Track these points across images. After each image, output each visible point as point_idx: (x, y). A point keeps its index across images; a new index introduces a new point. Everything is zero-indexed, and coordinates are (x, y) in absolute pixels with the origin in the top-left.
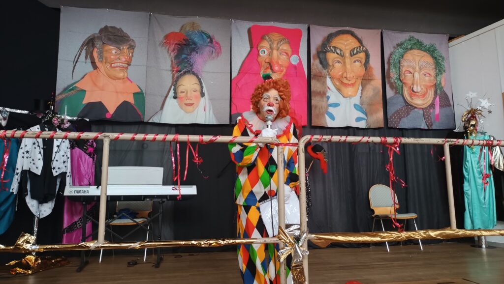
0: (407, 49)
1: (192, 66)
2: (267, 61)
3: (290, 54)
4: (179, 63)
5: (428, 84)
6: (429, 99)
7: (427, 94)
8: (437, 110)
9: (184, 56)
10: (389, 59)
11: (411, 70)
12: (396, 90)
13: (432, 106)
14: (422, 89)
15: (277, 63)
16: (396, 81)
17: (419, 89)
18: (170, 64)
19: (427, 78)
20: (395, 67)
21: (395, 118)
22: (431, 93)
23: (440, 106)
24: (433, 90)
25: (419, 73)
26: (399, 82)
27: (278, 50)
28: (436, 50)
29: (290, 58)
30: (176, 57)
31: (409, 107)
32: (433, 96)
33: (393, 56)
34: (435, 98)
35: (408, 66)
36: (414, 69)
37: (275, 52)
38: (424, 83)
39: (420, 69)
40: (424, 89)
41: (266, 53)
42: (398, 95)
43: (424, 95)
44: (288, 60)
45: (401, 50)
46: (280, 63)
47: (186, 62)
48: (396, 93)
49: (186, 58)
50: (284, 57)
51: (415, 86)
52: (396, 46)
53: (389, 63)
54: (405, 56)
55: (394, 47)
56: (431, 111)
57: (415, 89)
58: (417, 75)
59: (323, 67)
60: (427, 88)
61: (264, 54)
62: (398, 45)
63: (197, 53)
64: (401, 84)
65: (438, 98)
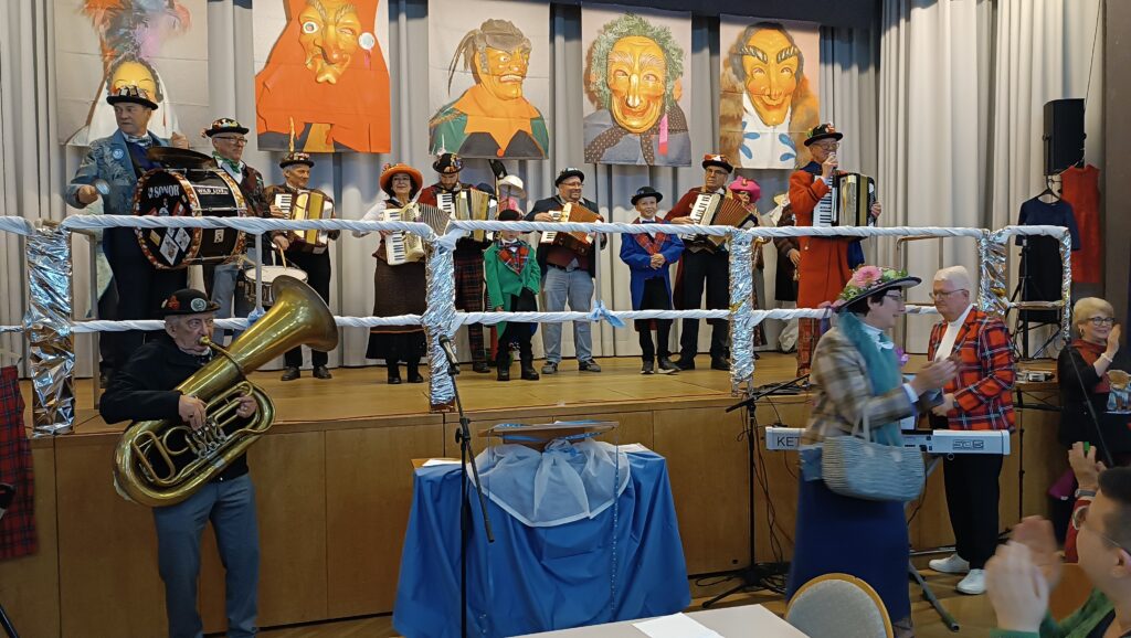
0: (622, 35)
1: (137, 47)
2: (319, 43)
3: (358, 32)
4: (115, 44)
5: (652, 93)
6: (652, 116)
7: (649, 110)
8: (664, 136)
9: (122, 31)
10: (590, 52)
11: (626, 70)
12: (599, 104)
13: (656, 129)
14: (641, 101)
15: (337, 47)
16: (601, 88)
17: (637, 102)
18: (99, 43)
19: (651, 84)
20: (600, 65)
21: (596, 148)
22: (655, 110)
23: (669, 130)
24: (660, 102)
25: (639, 75)
26: (606, 89)
27: (336, 24)
28: (669, 37)
29: (357, 39)
30: (109, 33)
31: (620, 130)
32: (658, 114)
33: (597, 46)
34: (660, 117)
35: (622, 63)
36: (631, 68)
37: (332, 29)
38: (645, 92)
39: (641, 69)
40: (645, 103)
41: (316, 30)
42: (601, 111)
43: (643, 112)
44: (355, 42)
45: (611, 36)
46: (341, 47)
47: (127, 41)
48: (599, 108)
49: (126, 34)
50: (348, 36)
51: (631, 97)
52: (603, 29)
53: (590, 58)
54: (617, 44)
55: (600, 31)
56: (654, 136)
57: (630, 102)
58: (635, 79)
59: (739, 79)
60: (652, 98)
61: (311, 29)
62: (606, 27)
63: (146, 26)
64: (608, 92)
65: (665, 118)
